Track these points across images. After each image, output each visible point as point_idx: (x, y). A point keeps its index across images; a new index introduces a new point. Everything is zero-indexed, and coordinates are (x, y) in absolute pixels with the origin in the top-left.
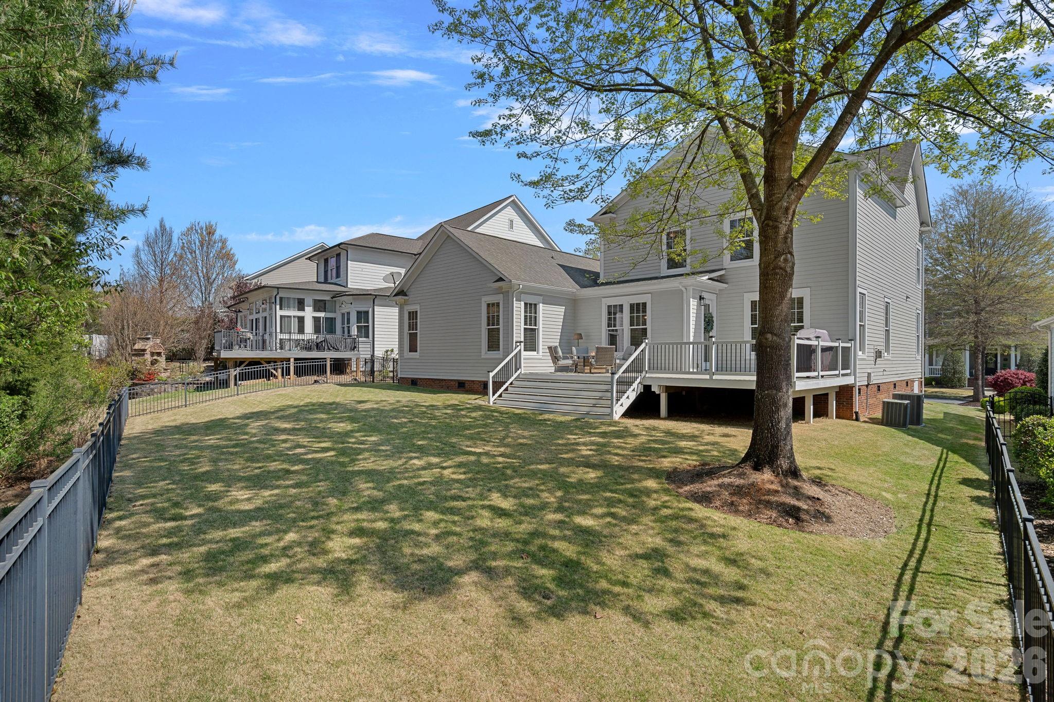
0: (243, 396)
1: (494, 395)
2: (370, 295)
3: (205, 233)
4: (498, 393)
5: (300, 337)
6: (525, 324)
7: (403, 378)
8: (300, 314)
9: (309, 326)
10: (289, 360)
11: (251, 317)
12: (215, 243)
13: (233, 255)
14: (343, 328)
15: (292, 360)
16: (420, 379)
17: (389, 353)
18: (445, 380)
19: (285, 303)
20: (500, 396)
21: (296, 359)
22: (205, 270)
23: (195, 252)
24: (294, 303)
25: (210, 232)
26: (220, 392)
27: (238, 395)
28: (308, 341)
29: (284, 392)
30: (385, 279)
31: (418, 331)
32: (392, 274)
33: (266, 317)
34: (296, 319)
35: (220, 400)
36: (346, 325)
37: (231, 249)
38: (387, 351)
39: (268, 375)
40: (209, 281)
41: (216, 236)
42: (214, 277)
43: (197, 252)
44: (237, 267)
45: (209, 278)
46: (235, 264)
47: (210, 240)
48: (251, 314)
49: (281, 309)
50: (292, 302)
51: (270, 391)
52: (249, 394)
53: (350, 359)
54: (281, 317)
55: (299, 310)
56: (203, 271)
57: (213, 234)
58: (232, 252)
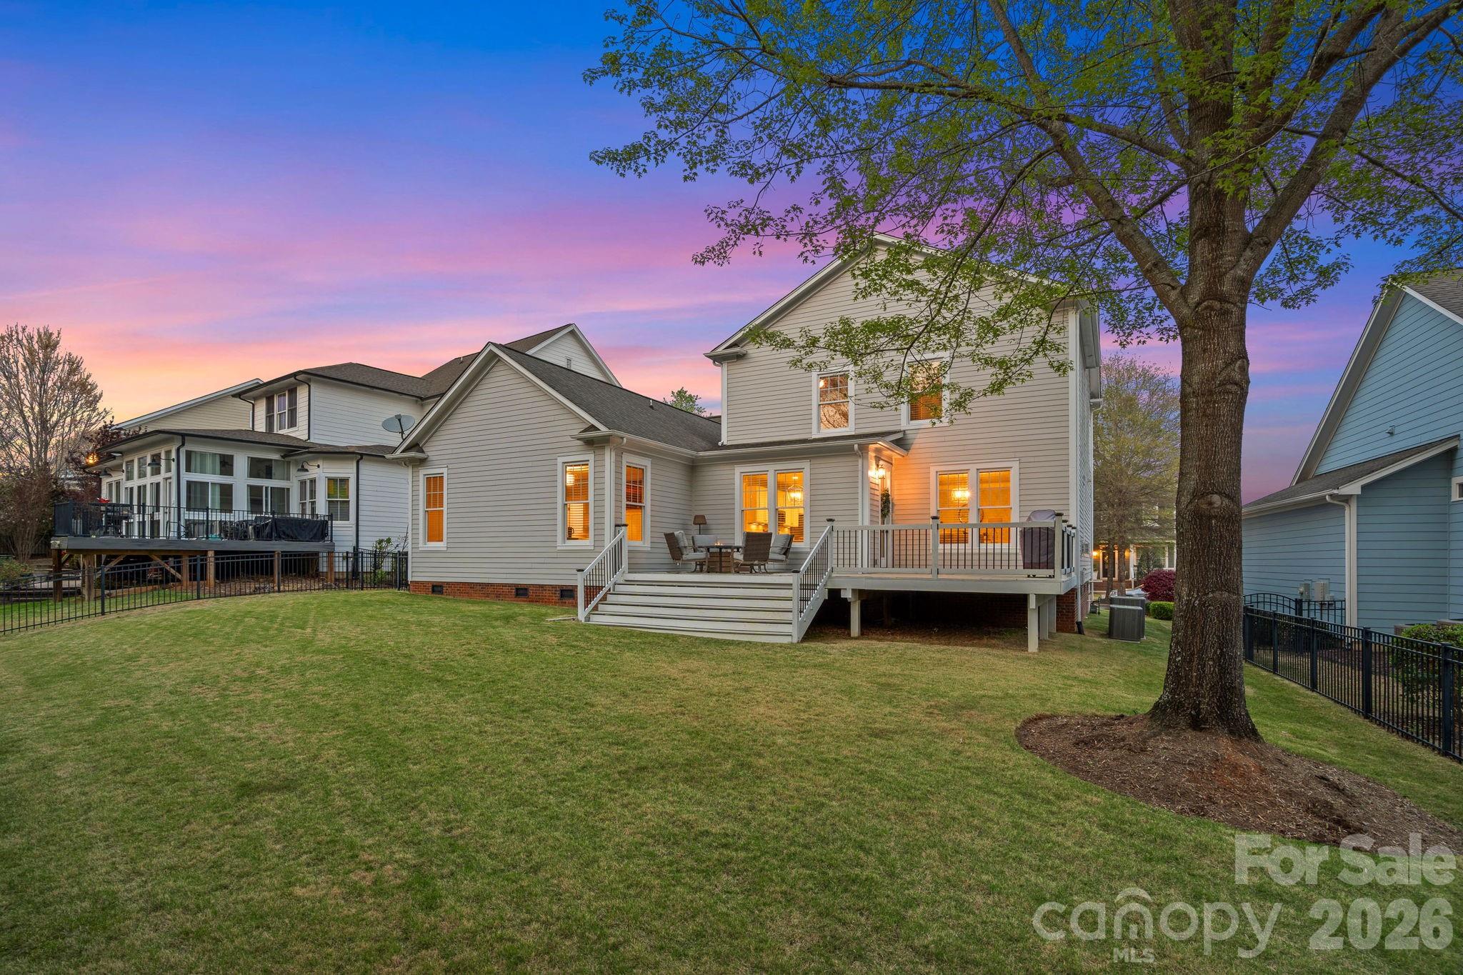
0: (114, 616)
1: (586, 607)
2: (353, 453)
3: (36, 347)
4: (593, 603)
5: (226, 517)
6: (628, 499)
7: (417, 582)
8: (225, 480)
9: (241, 500)
10: (205, 553)
11: (129, 484)
12: (58, 363)
13: (94, 387)
14: (303, 505)
15: (211, 554)
16: (448, 583)
17: (384, 544)
18: (492, 585)
19: (196, 462)
20: (596, 608)
21: (217, 553)
22: (37, 409)
23: (16, 376)
24: (214, 463)
25: (49, 343)
26: (65, 610)
27: (103, 613)
28: (240, 523)
29: (198, 608)
30: (386, 425)
31: (445, 509)
32: (399, 418)
33: (158, 484)
34: (218, 489)
35: (66, 624)
36: (308, 500)
37: (89, 376)
38: (380, 542)
39: (166, 580)
40: (46, 428)
41: (61, 352)
42: (55, 418)
43: (21, 376)
44: (101, 406)
45: (44, 422)
46: (97, 399)
47: (47, 357)
48: (129, 478)
49: (188, 469)
50: (209, 461)
51: (170, 606)
52: (127, 613)
53: (317, 554)
54: (189, 483)
55: (222, 473)
56: (32, 408)
57: (54, 347)
58: (90, 380)
